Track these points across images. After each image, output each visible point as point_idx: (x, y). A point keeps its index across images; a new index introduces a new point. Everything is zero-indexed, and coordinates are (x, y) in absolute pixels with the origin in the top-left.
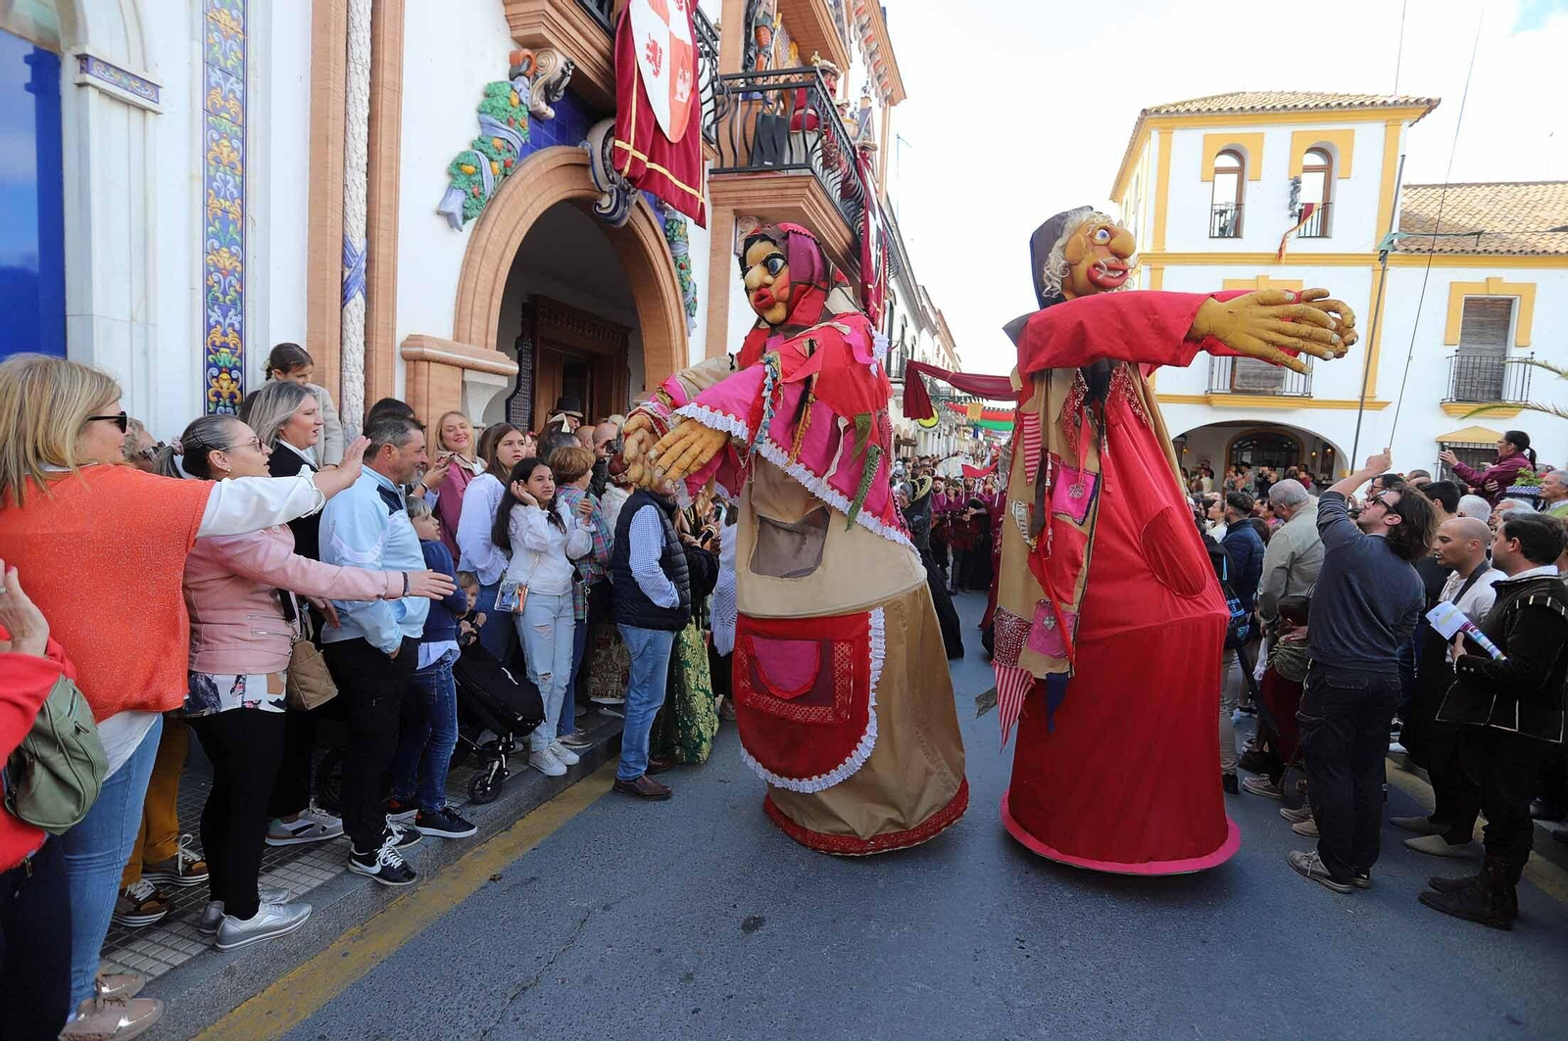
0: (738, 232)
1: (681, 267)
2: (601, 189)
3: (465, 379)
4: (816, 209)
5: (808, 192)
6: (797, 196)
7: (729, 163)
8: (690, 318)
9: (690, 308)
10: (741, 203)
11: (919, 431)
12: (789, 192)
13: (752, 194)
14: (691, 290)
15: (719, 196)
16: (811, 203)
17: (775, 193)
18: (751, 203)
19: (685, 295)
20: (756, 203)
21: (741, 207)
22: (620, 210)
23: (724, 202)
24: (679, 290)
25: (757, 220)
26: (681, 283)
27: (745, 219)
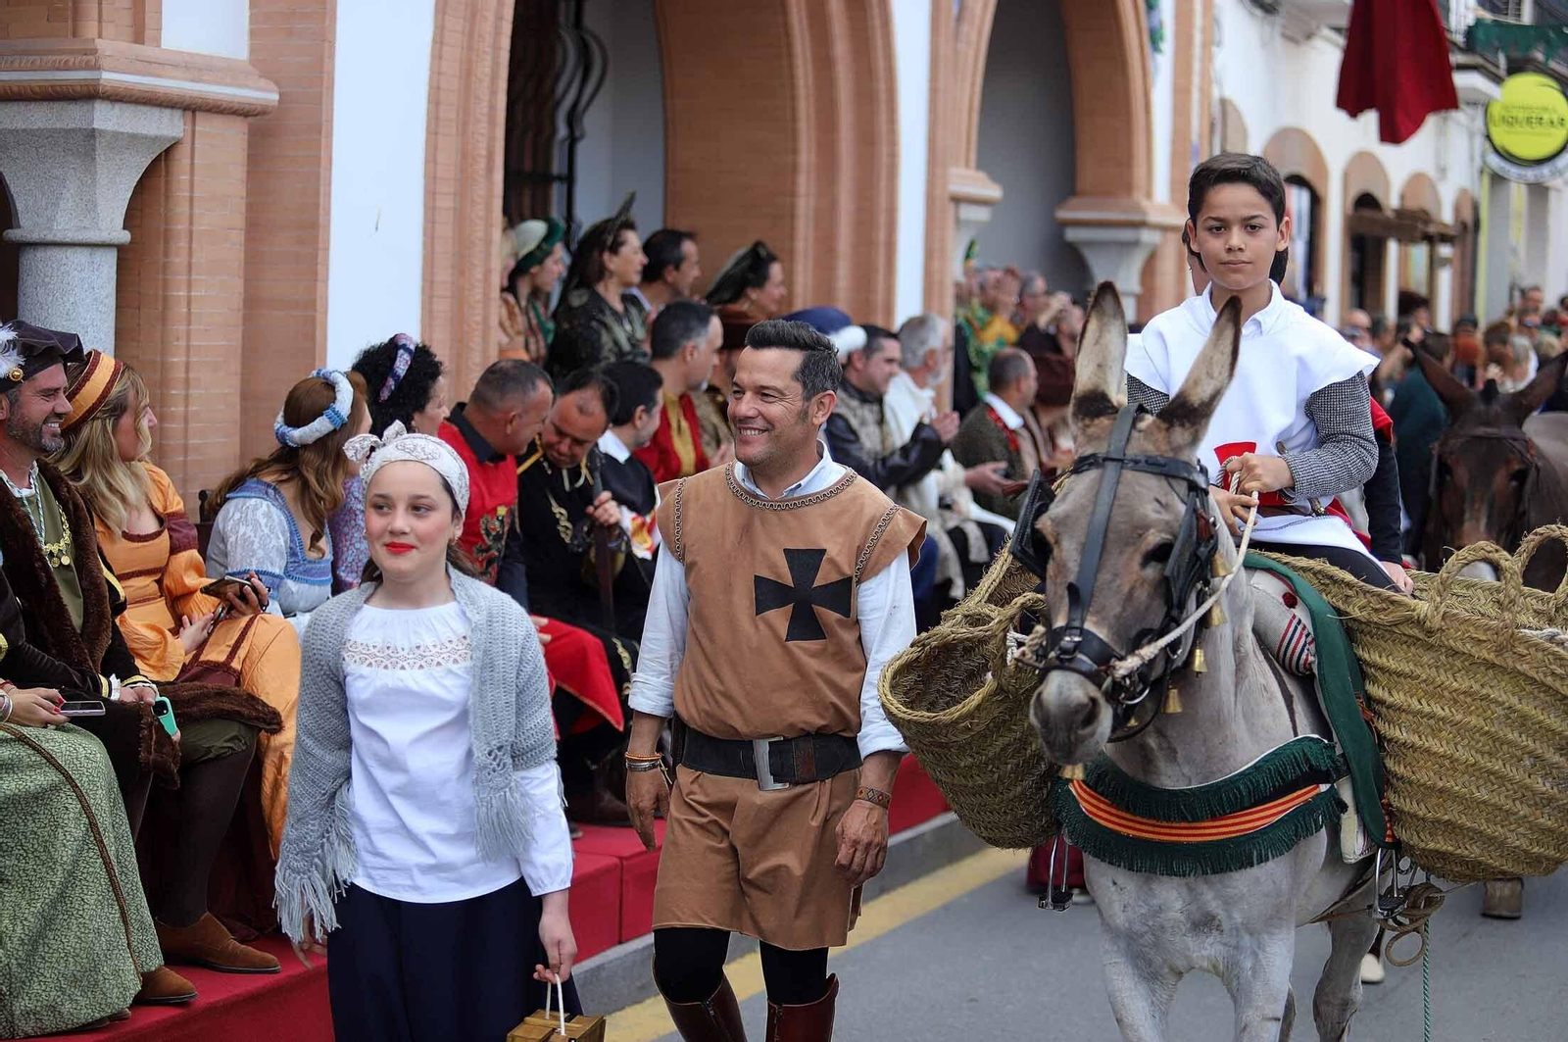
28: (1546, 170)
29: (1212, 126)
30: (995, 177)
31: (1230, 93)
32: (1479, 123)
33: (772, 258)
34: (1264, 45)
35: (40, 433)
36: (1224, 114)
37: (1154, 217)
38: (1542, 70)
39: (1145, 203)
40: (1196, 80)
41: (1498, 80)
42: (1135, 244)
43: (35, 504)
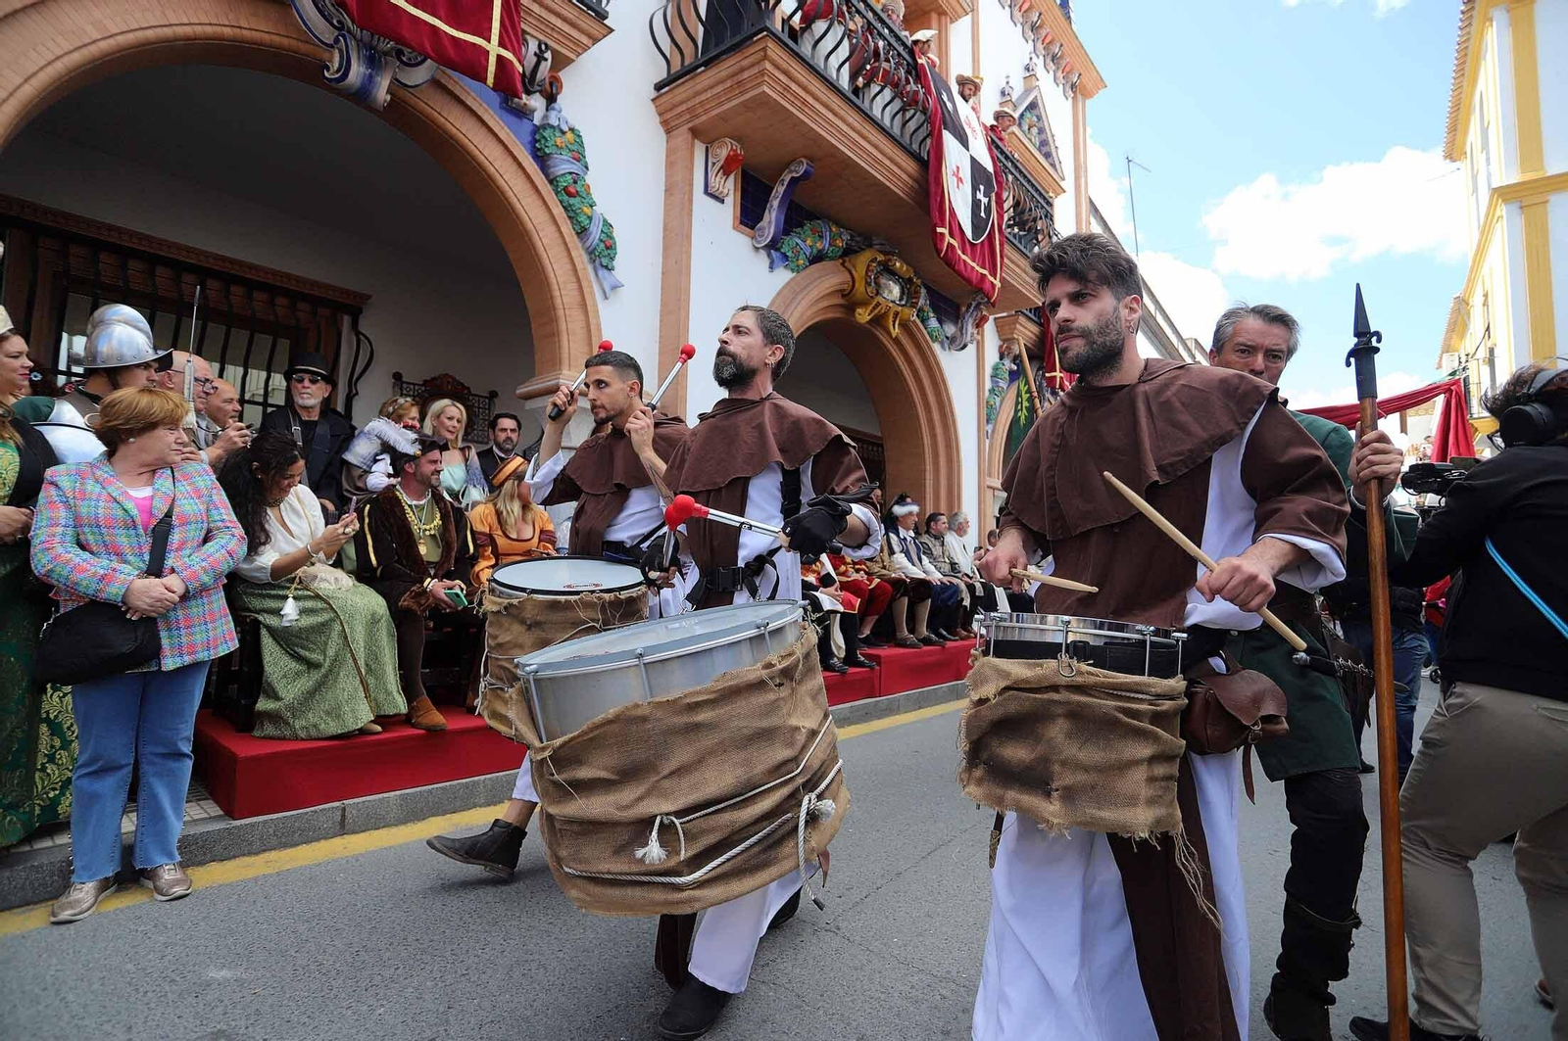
0: (710, 164)
1: (570, 195)
2: (322, 42)
4: (804, 102)
5: (768, 65)
6: (756, 76)
7: (676, 67)
8: (602, 273)
9: (603, 253)
10: (697, 116)
12: (746, 75)
13: (703, 97)
14: (595, 232)
15: (668, 116)
16: (787, 88)
17: (728, 84)
18: (706, 111)
19: (582, 232)
20: (712, 108)
21: (697, 122)
22: (357, 71)
23: (677, 122)
24: (567, 228)
25: (734, 142)
26: (570, 217)
27: (716, 144)
35: (430, 480)
43: (421, 508)
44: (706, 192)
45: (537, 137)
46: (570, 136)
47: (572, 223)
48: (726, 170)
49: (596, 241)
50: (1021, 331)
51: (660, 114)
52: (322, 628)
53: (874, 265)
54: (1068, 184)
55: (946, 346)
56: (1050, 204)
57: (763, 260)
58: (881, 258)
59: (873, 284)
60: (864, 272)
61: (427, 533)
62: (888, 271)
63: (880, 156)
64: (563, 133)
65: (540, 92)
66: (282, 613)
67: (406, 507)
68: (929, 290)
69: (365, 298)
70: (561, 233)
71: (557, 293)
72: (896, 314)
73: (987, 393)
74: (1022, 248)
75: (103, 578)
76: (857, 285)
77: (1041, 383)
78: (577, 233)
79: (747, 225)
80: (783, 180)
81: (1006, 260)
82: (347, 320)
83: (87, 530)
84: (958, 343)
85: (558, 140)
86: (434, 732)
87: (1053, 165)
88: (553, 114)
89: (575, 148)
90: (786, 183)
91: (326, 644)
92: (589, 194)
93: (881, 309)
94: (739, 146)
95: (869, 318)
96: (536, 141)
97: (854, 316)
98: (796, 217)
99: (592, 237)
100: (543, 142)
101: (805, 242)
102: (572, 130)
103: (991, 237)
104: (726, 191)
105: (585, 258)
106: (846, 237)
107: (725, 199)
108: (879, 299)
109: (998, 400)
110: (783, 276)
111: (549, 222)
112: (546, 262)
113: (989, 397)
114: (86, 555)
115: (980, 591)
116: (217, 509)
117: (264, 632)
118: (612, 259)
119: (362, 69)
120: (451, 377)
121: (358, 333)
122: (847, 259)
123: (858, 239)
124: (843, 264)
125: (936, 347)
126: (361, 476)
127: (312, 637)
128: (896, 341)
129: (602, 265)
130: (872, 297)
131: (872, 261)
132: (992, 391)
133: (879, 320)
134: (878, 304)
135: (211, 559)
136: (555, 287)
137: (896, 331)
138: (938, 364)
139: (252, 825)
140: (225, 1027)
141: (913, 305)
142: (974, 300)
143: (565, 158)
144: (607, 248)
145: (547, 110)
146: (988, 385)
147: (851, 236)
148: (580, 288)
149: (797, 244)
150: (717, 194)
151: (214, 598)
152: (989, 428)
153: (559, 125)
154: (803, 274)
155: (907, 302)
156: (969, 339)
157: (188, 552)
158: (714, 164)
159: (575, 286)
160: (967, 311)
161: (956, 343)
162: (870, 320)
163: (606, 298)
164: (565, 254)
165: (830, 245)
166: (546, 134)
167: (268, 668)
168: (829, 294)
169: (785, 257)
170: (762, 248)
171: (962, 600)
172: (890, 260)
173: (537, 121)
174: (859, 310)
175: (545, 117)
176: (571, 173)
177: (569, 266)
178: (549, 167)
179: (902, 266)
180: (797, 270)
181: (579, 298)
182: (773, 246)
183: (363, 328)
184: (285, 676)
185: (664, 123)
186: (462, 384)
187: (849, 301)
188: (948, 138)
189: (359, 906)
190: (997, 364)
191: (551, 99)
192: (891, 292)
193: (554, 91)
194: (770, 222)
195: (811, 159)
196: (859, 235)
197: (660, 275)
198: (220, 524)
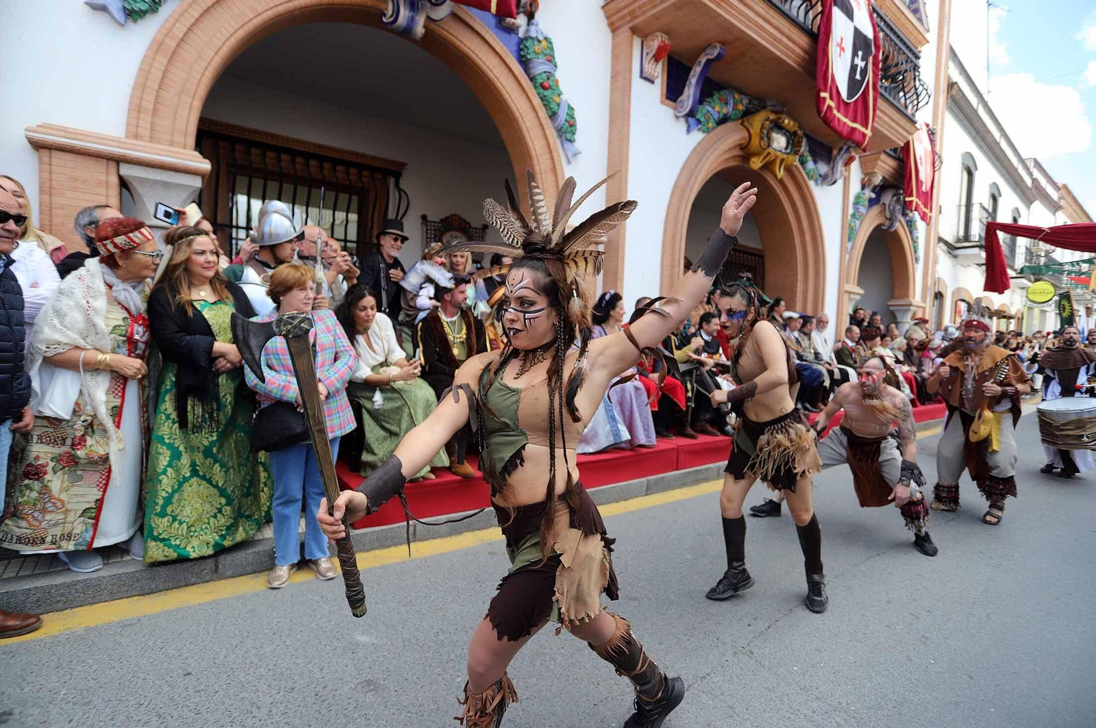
0: (644, 54)
1: (545, 88)
3: (122, 173)
8: (567, 145)
9: (567, 131)
10: (636, 17)
11: (1030, 308)
14: (562, 115)
15: (615, 18)
18: (644, 13)
19: (553, 116)
20: (648, 10)
21: (636, 22)
22: (404, 14)
23: (620, 23)
24: (543, 114)
25: (663, 35)
26: (545, 105)
27: (649, 38)
28: (1045, 304)
29: (935, 283)
30: (862, 288)
31: (940, 277)
32: (1025, 294)
33: (781, 300)
34: (954, 266)
35: (460, 304)
36: (938, 281)
37: (914, 303)
38: (1046, 281)
39: (912, 300)
40: (930, 272)
41: (1030, 281)
42: (909, 310)
43: (453, 323)
44: (642, 76)
45: (522, 47)
46: (544, 43)
47: (547, 110)
48: (657, 58)
49: (563, 122)
50: (881, 167)
51: (608, 18)
52: (398, 410)
53: (768, 123)
54: (932, 36)
55: (819, 182)
56: (918, 57)
57: (682, 125)
58: (772, 117)
59: (765, 139)
60: (759, 130)
61: (458, 340)
62: (778, 126)
63: (779, 36)
64: (540, 41)
65: (524, 12)
66: (374, 400)
67: (445, 323)
68: (809, 139)
69: (404, 165)
70: (538, 118)
71: (535, 162)
72: (783, 160)
73: (849, 218)
74: (891, 99)
75: (284, 387)
76: (753, 140)
77: (894, 207)
78: (550, 117)
79: (671, 100)
80: (700, 62)
81: (878, 112)
82: (392, 181)
83: (272, 357)
84: (829, 178)
85: (537, 48)
86: (467, 478)
87: (920, 20)
88: (533, 28)
89: (548, 52)
90: (702, 64)
91: (400, 420)
92: (558, 86)
93: (771, 158)
94: (667, 37)
95: (760, 165)
96: (521, 50)
97: (749, 164)
98: (709, 89)
99: (559, 119)
100: (525, 50)
101: (715, 108)
102: (546, 39)
103: (865, 95)
104: (656, 74)
105: (555, 134)
106: (746, 101)
107: (656, 81)
108: (770, 150)
109: (858, 222)
110: (697, 136)
111: (531, 110)
112: (528, 140)
113: (851, 220)
114: (273, 373)
115: (837, 375)
116: (340, 338)
117: (364, 411)
118: (574, 134)
119: (407, 13)
120: (458, 216)
121: (400, 190)
122: (745, 119)
123: (755, 102)
124: (742, 124)
125: (811, 184)
126: (412, 299)
127: (392, 416)
128: (781, 181)
129: (567, 140)
130: (764, 149)
131: (767, 119)
132: (853, 216)
133: (768, 166)
134: (769, 154)
135: (340, 373)
136: (535, 158)
137: (781, 173)
138: (812, 198)
139: (365, 534)
140: (372, 678)
141: (796, 153)
142: (845, 144)
143: (540, 60)
144: (571, 126)
145: (528, 25)
146: (851, 211)
147: (750, 101)
148: (552, 158)
149: (708, 111)
150: (649, 77)
151: (341, 396)
152: (849, 245)
153: (537, 37)
154: (712, 134)
155: (791, 150)
156: (838, 175)
157: (326, 368)
158: (648, 54)
159: (547, 156)
160: (839, 153)
161: (827, 179)
162: (763, 166)
163: (569, 162)
164: (541, 132)
165: (733, 109)
166: (528, 43)
167: (368, 435)
168: (730, 149)
169: (699, 122)
170: (683, 117)
171: (824, 381)
172: (780, 118)
173: (521, 35)
174: (753, 159)
175: (527, 31)
176: (545, 72)
177: (543, 142)
178: (530, 69)
179: (789, 123)
180: (708, 131)
181: (550, 166)
182: (691, 114)
183: (402, 186)
184: (377, 440)
185: (611, 25)
186: (465, 221)
187: (745, 152)
188: (837, 13)
189: (433, 598)
190: (859, 194)
191: (531, 16)
192: (779, 143)
193: (533, 9)
194: (689, 96)
195: (723, 43)
196: (756, 99)
197: (607, 144)
198: (342, 348)
